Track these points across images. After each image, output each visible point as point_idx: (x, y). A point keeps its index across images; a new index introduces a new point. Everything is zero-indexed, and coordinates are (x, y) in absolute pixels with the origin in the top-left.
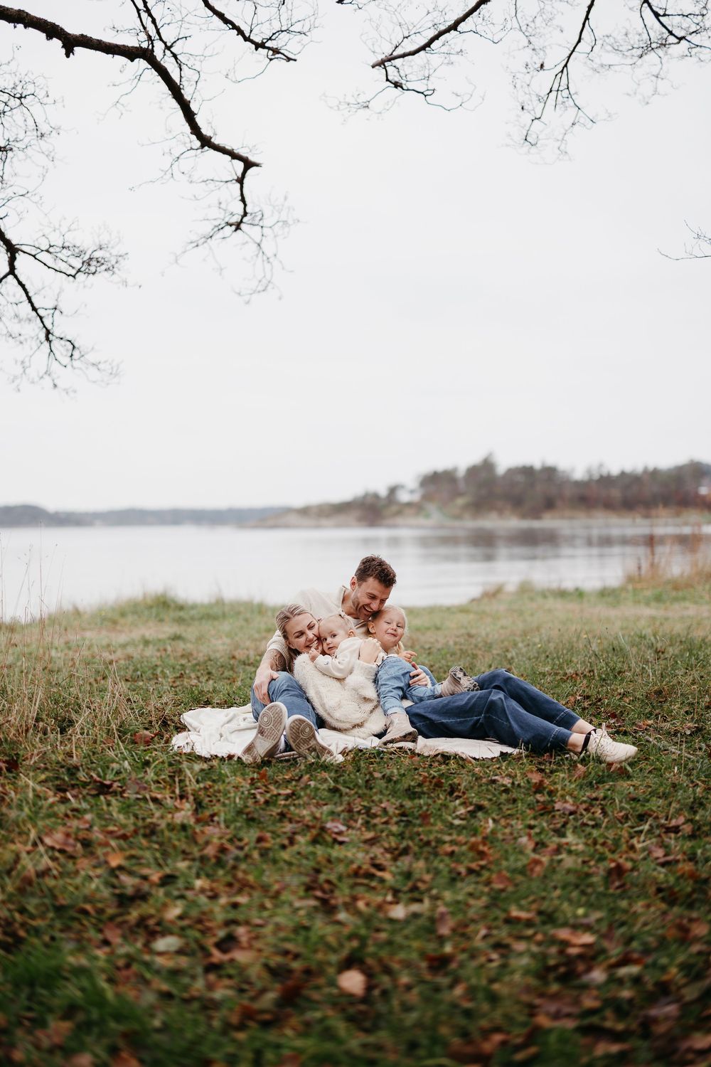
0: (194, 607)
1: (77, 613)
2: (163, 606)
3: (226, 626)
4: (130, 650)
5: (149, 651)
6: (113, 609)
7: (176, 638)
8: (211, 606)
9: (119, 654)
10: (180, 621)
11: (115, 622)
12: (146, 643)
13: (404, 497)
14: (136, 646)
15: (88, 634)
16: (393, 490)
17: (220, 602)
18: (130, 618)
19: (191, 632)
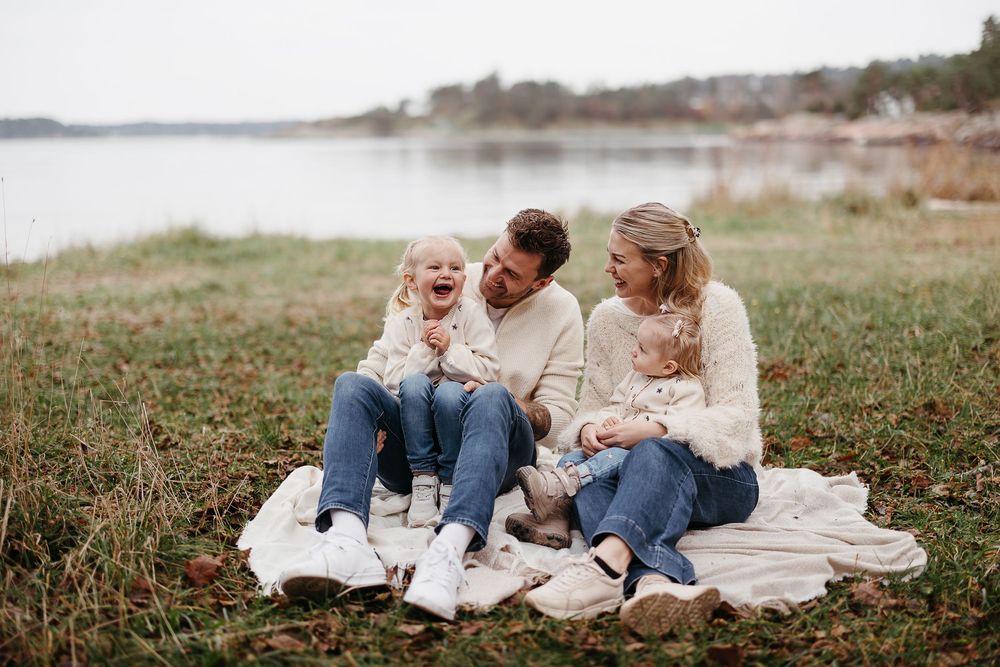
0: (227, 243)
1: (91, 252)
2: (192, 244)
3: (268, 268)
4: (159, 308)
5: (183, 312)
6: (133, 247)
7: (213, 287)
8: (246, 241)
9: (145, 316)
10: (215, 262)
11: (136, 265)
12: (178, 296)
13: (415, 110)
14: (164, 300)
15: (107, 281)
16: (404, 104)
17: (256, 237)
18: (155, 260)
19: (228, 277)
